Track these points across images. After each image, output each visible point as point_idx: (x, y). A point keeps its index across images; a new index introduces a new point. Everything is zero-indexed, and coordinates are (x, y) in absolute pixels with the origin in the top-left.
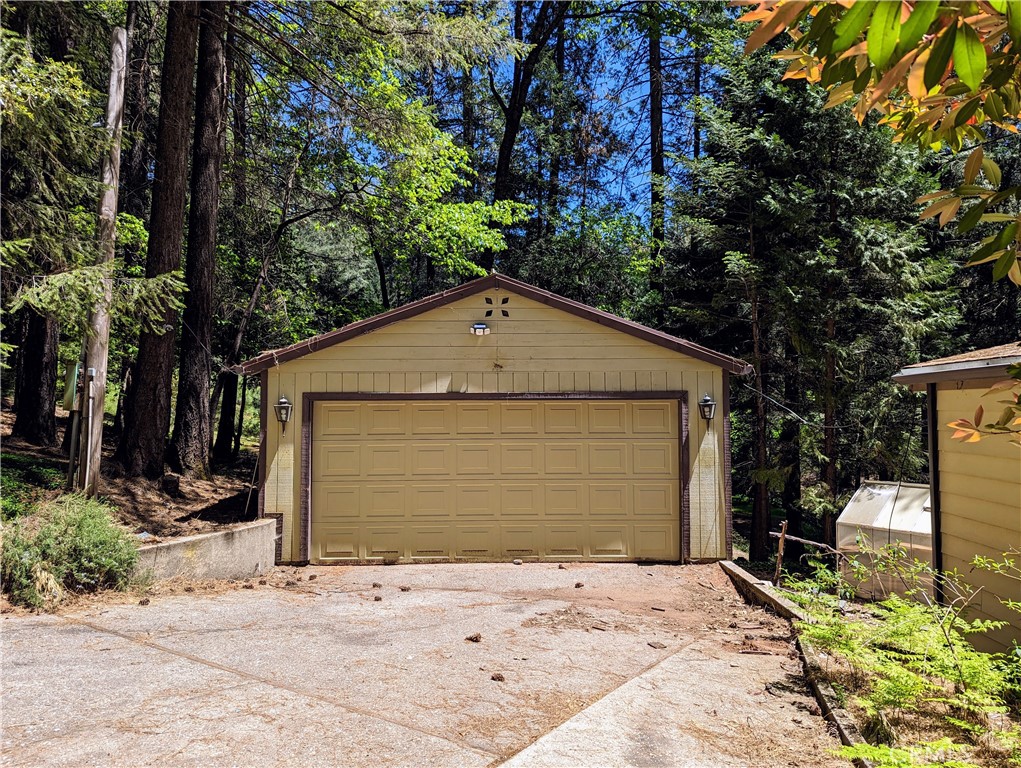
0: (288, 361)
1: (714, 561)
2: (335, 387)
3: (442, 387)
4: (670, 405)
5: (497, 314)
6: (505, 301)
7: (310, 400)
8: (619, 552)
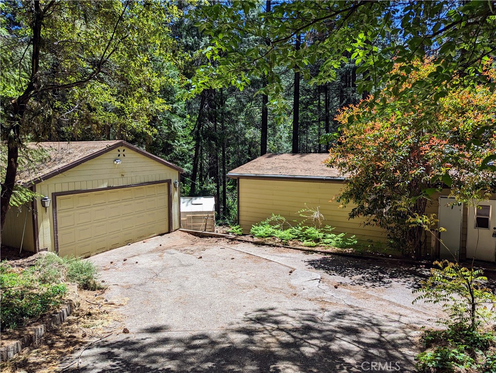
0: (47, 179)
1: (177, 230)
2: (65, 189)
3: (105, 186)
4: (166, 184)
5: (121, 156)
6: (124, 151)
7: (55, 195)
8: (154, 233)
